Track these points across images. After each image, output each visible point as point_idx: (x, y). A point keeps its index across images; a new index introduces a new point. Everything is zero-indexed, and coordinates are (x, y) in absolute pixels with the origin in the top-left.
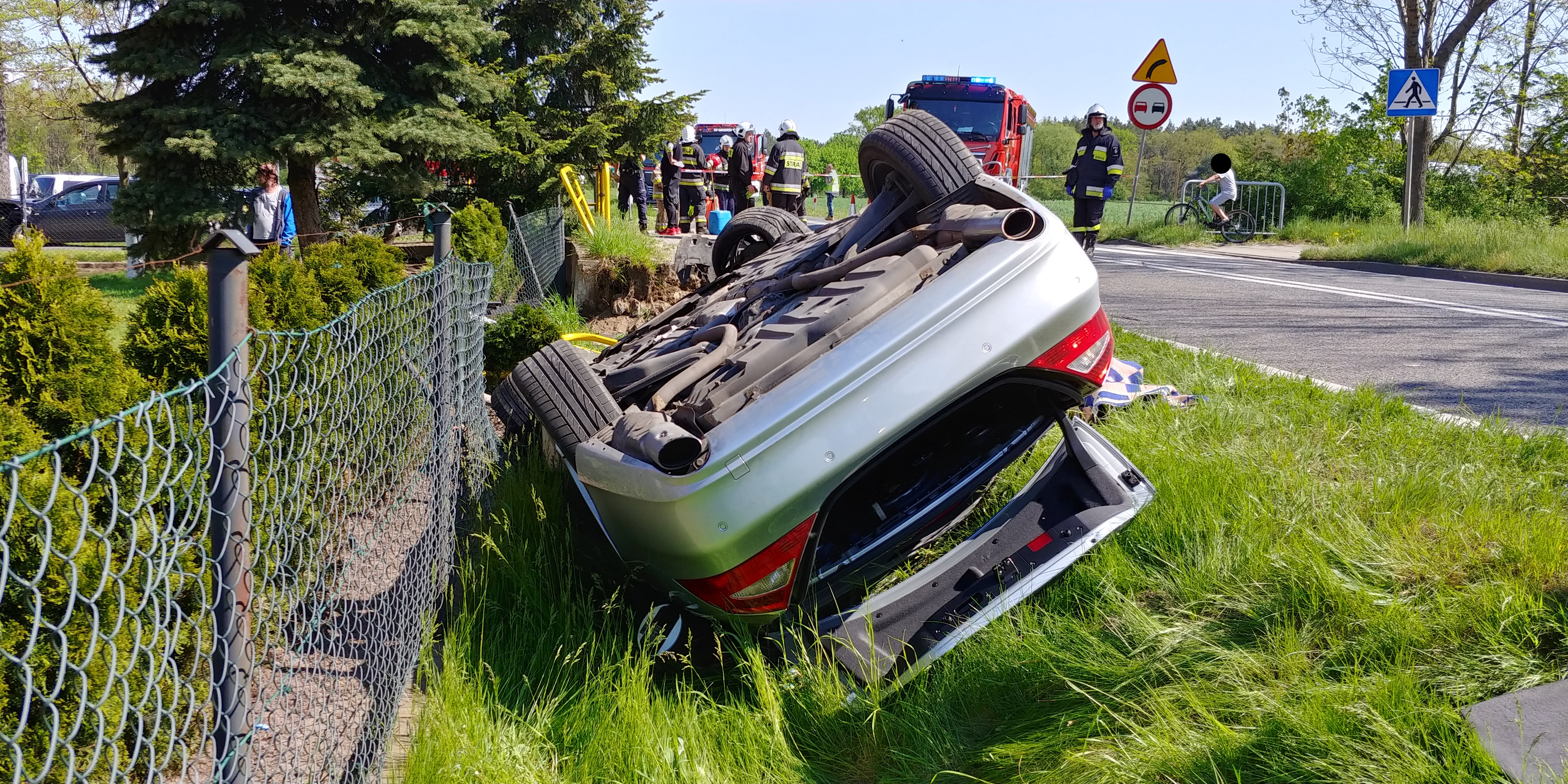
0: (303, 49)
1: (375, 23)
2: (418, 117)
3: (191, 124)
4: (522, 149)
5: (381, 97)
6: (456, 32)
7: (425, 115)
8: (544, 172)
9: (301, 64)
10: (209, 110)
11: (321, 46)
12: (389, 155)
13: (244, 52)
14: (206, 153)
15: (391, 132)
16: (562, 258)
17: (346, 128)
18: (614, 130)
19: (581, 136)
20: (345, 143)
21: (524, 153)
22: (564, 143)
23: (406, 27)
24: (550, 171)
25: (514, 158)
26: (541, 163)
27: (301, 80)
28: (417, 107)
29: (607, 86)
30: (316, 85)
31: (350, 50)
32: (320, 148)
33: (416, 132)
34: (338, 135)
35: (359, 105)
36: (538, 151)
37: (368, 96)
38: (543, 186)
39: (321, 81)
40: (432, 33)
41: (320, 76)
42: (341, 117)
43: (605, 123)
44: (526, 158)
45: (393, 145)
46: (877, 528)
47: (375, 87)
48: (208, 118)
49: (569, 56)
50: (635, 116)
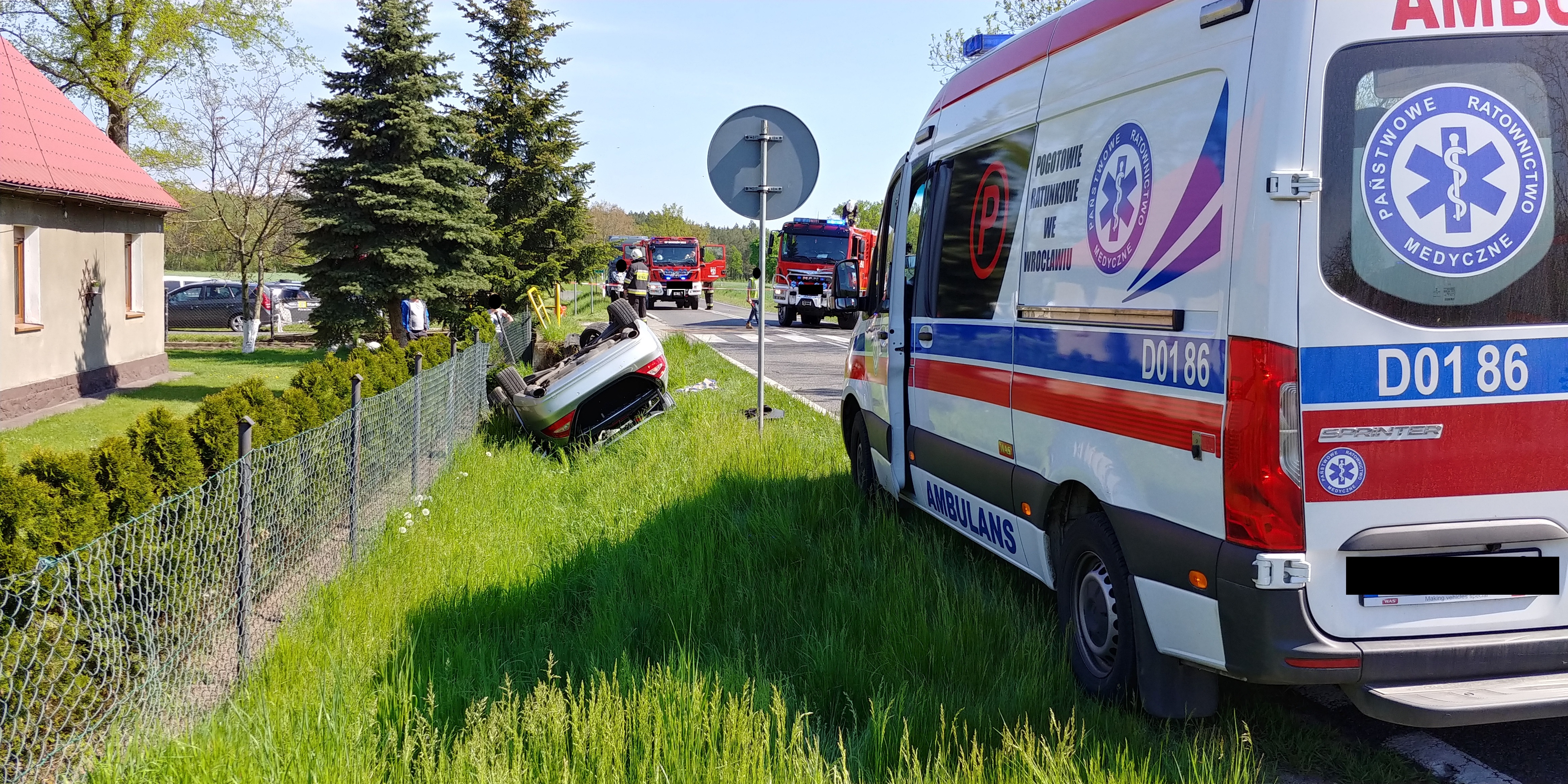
0: (402, 245)
1: (434, 232)
2: (454, 276)
3: (349, 279)
4: (506, 276)
5: (437, 267)
6: (473, 238)
7: (457, 275)
8: (520, 290)
9: (402, 254)
10: (358, 273)
11: (410, 244)
12: (441, 295)
13: (374, 247)
14: (358, 293)
15: (442, 283)
16: (529, 342)
17: (421, 282)
18: (563, 265)
19: (543, 268)
20: (421, 289)
21: (507, 278)
22: (532, 273)
23: (449, 235)
24: (523, 289)
25: (501, 282)
26: (518, 285)
27: (403, 262)
28: (453, 271)
29: (560, 237)
30: (410, 264)
31: (423, 245)
32: (410, 291)
33: (453, 283)
34: (417, 285)
35: (427, 271)
36: (516, 278)
37: (431, 267)
38: (519, 299)
39: (411, 262)
40: (462, 238)
41: (411, 259)
42: (419, 277)
43: (558, 260)
44: (508, 281)
45: (442, 290)
46: (602, 419)
47: (434, 263)
48: (357, 276)
49: (536, 219)
50: (577, 256)
